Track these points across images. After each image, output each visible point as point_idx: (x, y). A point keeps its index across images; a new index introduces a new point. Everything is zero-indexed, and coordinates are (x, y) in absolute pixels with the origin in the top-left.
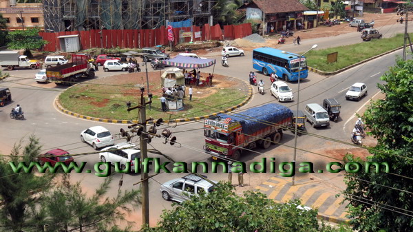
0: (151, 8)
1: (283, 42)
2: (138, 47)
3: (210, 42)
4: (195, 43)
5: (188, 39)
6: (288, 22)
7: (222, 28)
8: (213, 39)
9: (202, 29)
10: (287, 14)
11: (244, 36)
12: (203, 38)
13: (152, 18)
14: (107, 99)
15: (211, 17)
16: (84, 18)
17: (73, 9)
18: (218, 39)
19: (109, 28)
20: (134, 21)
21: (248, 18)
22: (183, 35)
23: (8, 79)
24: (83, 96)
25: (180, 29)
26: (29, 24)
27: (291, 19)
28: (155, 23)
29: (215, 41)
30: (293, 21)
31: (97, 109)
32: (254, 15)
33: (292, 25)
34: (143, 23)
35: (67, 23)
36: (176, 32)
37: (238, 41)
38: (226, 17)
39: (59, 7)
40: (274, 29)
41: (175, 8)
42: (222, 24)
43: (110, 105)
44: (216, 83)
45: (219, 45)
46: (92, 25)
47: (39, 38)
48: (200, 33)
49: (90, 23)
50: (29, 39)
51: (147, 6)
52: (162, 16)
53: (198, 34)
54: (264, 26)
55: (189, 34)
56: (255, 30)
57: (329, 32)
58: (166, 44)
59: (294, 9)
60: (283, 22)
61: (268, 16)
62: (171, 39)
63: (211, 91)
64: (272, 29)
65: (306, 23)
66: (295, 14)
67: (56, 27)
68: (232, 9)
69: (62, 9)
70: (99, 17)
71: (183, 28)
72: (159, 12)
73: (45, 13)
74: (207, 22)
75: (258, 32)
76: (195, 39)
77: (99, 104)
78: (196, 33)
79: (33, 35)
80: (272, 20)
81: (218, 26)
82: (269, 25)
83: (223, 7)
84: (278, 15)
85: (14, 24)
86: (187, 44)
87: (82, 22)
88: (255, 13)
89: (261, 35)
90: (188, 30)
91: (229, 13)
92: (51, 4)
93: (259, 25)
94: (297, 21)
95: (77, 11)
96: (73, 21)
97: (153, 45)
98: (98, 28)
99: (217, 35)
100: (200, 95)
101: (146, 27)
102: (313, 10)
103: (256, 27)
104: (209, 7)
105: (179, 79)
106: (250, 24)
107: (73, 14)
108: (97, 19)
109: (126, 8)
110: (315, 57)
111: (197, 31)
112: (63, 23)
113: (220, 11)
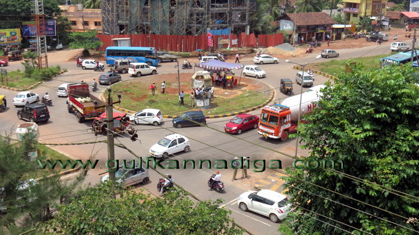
0: (195, 17)
1: (310, 51)
2: (181, 51)
3: (245, 49)
4: (232, 49)
5: (226, 46)
6: (317, 34)
7: (257, 37)
8: (248, 46)
9: (239, 37)
10: (317, 26)
11: (276, 44)
12: (239, 45)
13: (195, 26)
14: (145, 96)
15: (248, 27)
16: (136, 24)
17: (127, 15)
18: (252, 46)
19: (158, 33)
20: (179, 28)
21: (281, 29)
22: (221, 42)
23: (66, 73)
24: (126, 91)
25: (219, 36)
26: (92, 27)
27: (320, 31)
28: (197, 30)
29: (250, 48)
30: (322, 33)
31: (135, 103)
32: (287, 27)
33: (322, 36)
34: (187, 30)
35: (122, 27)
36: (215, 39)
37: (270, 49)
38: (262, 27)
39: (115, 13)
40: (304, 40)
41: (216, 18)
42: (257, 33)
43: (146, 101)
44: (243, 85)
45: (253, 52)
46: (143, 30)
47: (96, 39)
48: (236, 40)
49: (141, 28)
50: (87, 40)
51: (191, 15)
52: (204, 24)
53: (235, 42)
54: (295, 37)
55: (227, 41)
56: (286, 39)
57: (354, 44)
58: (206, 49)
59: (323, 23)
60: (313, 34)
61: (299, 28)
62: (211, 45)
63: (238, 92)
64: (302, 39)
65: (334, 35)
66: (324, 27)
67: (112, 31)
68: (268, 20)
69: (118, 15)
70: (149, 23)
71: (222, 36)
72: (201, 21)
73: (103, 18)
74: (244, 31)
75: (289, 42)
76: (232, 46)
77: (138, 99)
78: (233, 41)
79: (91, 36)
80: (303, 31)
81: (253, 35)
82: (300, 35)
83: (260, 18)
84: (308, 27)
85: (80, 26)
86: (224, 50)
87: (134, 27)
88: (288, 25)
89: (292, 44)
90: (226, 37)
91: (265, 23)
92: (108, 11)
93: (290, 36)
94: (326, 33)
95: (130, 17)
96: (127, 26)
97: (195, 49)
98: (148, 33)
99: (252, 43)
100: (227, 95)
101: (190, 33)
102: (342, 24)
103: (287, 37)
104: (247, 17)
105: (207, 81)
106: (282, 34)
107: (127, 20)
108: (147, 25)
109: (173, 16)
110: (336, 66)
111: (234, 39)
112: (118, 27)
113: (257, 22)
